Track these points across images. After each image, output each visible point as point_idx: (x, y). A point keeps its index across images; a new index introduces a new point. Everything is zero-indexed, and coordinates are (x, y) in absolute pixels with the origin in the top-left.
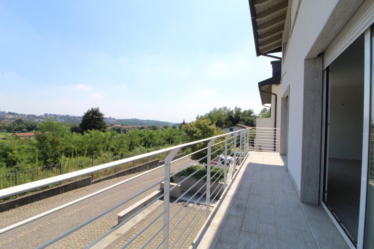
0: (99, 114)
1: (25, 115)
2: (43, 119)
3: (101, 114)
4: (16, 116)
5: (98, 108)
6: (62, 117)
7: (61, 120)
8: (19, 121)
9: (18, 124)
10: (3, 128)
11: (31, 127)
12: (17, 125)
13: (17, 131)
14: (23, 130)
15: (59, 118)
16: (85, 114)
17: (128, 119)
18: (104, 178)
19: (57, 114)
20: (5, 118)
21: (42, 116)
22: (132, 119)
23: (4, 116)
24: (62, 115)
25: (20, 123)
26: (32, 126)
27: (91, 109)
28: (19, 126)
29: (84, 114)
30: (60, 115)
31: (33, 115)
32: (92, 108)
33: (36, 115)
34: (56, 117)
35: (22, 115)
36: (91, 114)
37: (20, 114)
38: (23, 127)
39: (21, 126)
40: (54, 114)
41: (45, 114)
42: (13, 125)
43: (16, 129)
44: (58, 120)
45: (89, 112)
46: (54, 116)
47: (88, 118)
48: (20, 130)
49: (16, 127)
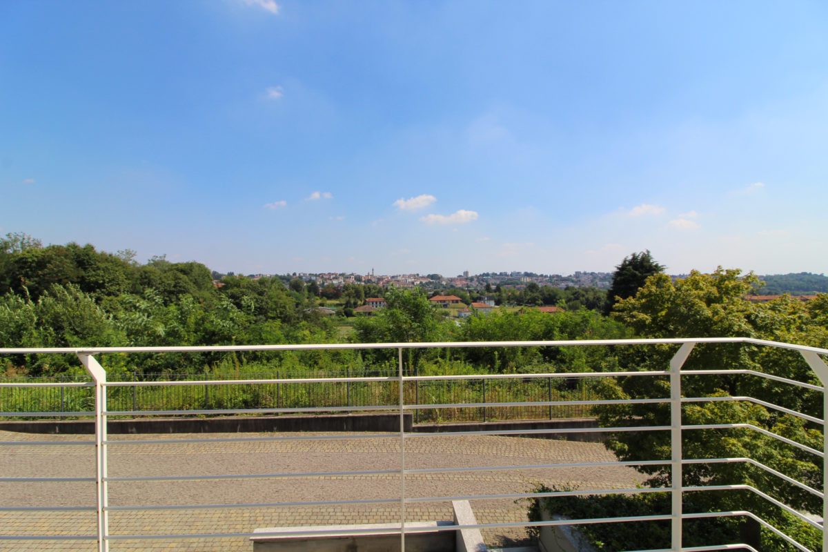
0: (651, 266)
1: (546, 276)
2: (573, 281)
3: (656, 266)
4: (534, 278)
5: (648, 252)
6: (605, 277)
7: (604, 283)
8: (532, 287)
9: (532, 291)
10: (513, 299)
11: (548, 297)
12: (530, 293)
13: (530, 303)
14: (537, 302)
15: (600, 278)
16: (618, 268)
17: (776, 276)
18: (445, 425)
19: (596, 272)
20: (519, 282)
21: (570, 276)
22: (791, 275)
23: (519, 279)
24: (606, 272)
25: (534, 290)
26: (549, 295)
27: (630, 258)
28: (532, 295)
29: (616, 270)
30: (601, 274)
31: (557, 276)
32: (634, 255)
33: (563, 276)
34: (595, 278)
35: (542, 276)
36: (631, 267)
37: (539, 274)
38: (538, 297)
39: (535, 294)
40: (590, 272)
41: (576, 273)
42: (525, 294)
43: (529, 300)
44: (599, 283)
45: (627, 262)
46: (591, 276)
47: (622, 278)
48: (533, 302)
49: (528, 297)
